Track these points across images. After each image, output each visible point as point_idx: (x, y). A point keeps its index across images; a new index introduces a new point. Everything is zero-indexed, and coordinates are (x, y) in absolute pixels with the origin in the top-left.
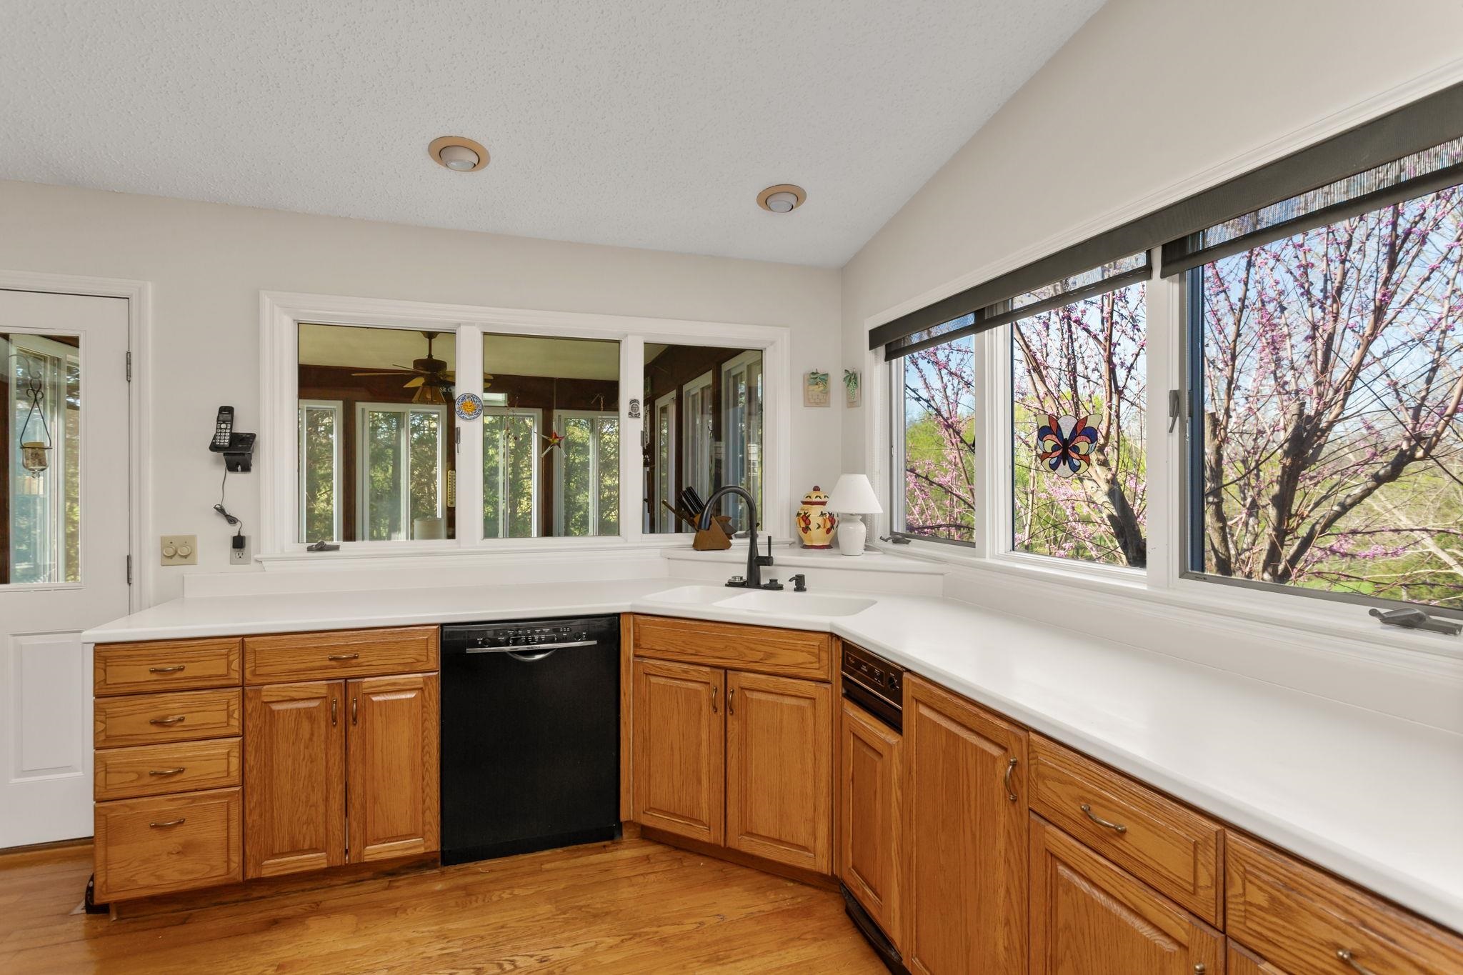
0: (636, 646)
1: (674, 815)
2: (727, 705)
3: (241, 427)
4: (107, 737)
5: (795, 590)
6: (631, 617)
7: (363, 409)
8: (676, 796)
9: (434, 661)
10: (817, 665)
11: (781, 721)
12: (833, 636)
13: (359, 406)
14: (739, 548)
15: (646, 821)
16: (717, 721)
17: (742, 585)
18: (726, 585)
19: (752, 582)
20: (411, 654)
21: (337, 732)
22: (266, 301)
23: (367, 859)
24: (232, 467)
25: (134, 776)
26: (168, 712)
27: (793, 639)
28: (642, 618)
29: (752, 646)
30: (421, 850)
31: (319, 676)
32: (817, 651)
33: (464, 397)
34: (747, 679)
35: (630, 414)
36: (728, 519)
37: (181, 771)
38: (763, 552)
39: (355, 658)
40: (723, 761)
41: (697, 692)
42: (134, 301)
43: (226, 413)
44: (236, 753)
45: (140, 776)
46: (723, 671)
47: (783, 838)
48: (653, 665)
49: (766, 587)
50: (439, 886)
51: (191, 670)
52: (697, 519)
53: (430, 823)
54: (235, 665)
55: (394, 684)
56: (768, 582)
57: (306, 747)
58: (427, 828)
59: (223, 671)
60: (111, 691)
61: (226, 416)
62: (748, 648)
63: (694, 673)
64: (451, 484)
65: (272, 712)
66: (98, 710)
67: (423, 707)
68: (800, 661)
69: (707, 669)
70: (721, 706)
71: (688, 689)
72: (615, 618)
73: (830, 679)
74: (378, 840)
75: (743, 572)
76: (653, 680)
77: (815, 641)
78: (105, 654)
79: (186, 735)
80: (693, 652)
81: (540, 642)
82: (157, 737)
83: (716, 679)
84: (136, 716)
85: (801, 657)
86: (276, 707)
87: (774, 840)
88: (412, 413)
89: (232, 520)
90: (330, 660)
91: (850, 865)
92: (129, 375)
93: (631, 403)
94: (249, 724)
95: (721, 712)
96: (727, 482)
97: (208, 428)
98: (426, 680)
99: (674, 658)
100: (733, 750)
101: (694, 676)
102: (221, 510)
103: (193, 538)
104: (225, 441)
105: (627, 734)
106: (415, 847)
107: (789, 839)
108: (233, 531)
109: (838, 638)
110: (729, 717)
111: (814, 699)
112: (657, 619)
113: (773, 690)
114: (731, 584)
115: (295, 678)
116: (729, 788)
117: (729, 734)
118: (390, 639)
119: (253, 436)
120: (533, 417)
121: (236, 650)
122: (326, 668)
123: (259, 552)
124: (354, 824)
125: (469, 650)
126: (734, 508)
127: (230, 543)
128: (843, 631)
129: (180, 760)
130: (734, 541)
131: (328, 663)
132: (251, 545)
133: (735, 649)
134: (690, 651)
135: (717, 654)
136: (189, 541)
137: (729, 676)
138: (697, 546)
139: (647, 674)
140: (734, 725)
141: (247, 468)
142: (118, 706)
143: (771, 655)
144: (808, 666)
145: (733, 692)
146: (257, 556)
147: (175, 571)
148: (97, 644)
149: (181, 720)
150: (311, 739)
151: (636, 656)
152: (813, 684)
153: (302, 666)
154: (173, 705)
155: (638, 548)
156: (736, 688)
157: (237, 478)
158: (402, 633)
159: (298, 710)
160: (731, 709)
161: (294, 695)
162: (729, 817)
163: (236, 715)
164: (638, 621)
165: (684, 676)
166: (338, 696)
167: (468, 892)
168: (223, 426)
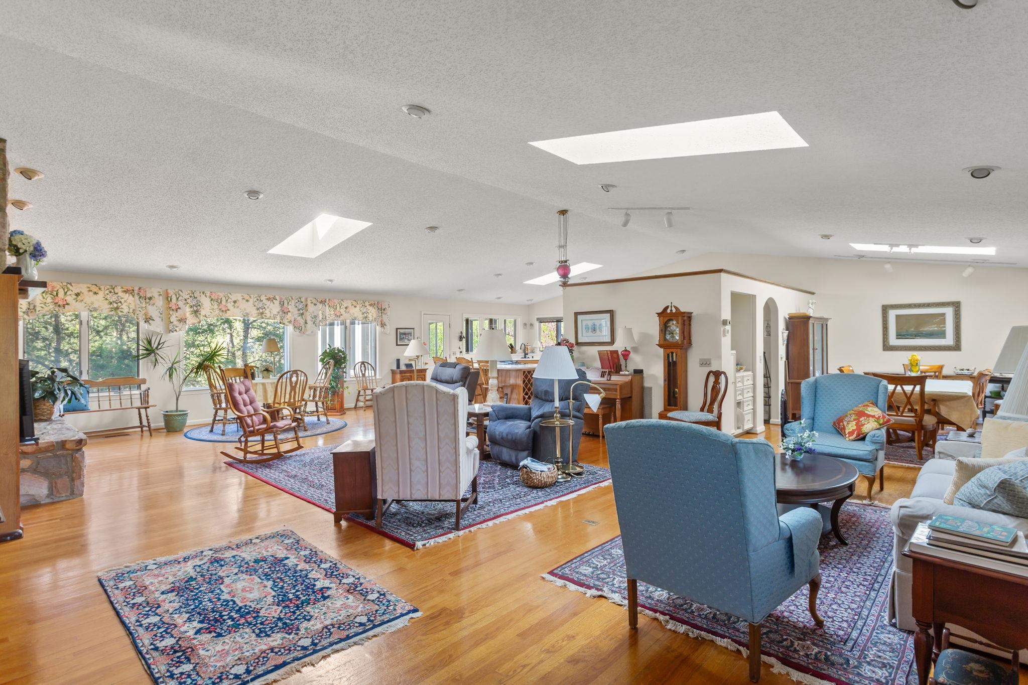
24: (460, 341)
42: (450, 316)
102: (459, 347)
108: (460, 350)
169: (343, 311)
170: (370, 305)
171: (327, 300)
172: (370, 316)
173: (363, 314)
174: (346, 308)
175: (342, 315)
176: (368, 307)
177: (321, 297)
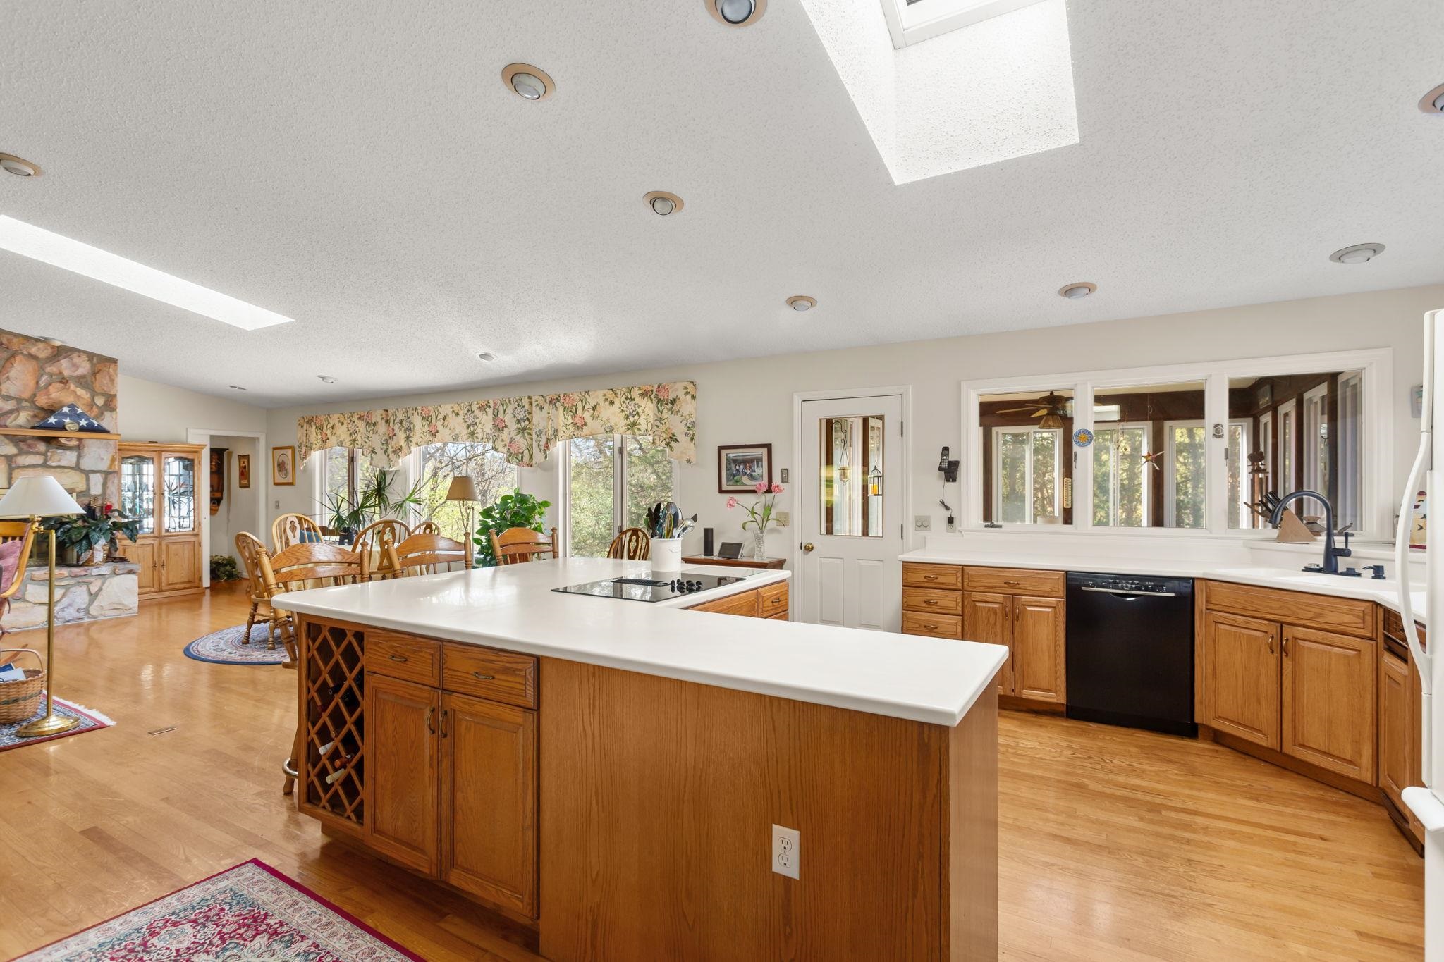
0: (1207, 602)
1: (1239, 724)
2: (1283, 649)
3: (952, 458)
4: (908, 605)
5: (1373, 578)
6: (1204, 582)
7: (997, 432)
8: (1240, 710)
9: (1062, 592)
10: (1361, 626)
11: (1330, 666)
12: (1377, 605)
13: (995, 430)
14: (1316, 543)
15: (1216, 725)
16: (1273, 660)
17: (1320, 570)
18: (1303, 570)
19: (1329, 567)
20: (1048, 587)
21: (1008, 623)
22: (964, 385)
23: (1024, 696)
24: (947, 480)
25: (917, 626)
26: (931, 598)
27: (1340, 604)
28: (1212, 582)
29: (1304, 607)
30: (1055, 700)
31: (999, 591)
32: (1361, 615)
33: (1080, 432)
34: (1299, 632)
35: (1214, 435)
37: (936, 628)
38: (1339, 546)
39: (1018, 584)
40: (1279, 689)
41: (1256, 638)
42: (904, 396)
43: (946, 450)
44: (960, 624)
45: (920, 627)
46: (1279, 624)
47: (1332, 752)
48: (1221, 616)
49: (1342, 574)
50: (1065, 724)
51: (941, 579)
53: (1060, 686)
54: (960, 579)
55: (1039, 602)
56: (1345, 570)
57: (993, 628)
58: (1058, 688)
59: (954, 582)
60: (909, 584)
61: (946, 452)
62: (1300, 609)
63: (1255, 624)
64: (1070, 490)
65: (976, 606)
66: (904, 592)
67: (1056, 617)
68: (1346, 621)
69: (1266, 622)
70: (1277, 650)
71: (1250, 635)
72: (1190, 581)
73: (1374, 636)
74: (1030, 688)
75: (1320, 562)
76: (1221, 627)
77: (1362, 606)
78: (907, 567)
79: (939, 611)
80: (1254, 609)
81: (1132, 589)
82: (928, 609)
83: (1274, 629)
84: (919, 597)
85: (1346, 619)
86: (978, 604)
87: (1323, 752)
88: (1035, 434)
89: (947, 508)
90: (1005, 583)
91: (1386, 773)
92: (902, 434)
93: (1215, 427)
94: (966, 611)
95: (1277, 654)
96: (1309, 487)
97: (937, 458)
98: (1057, 603)
99: (1239, 612)
101: (1253, 625)
102: (943, 503)
103: (929, 517)
104: (945, 465)
105: (1201, 663)
106: (1051, 698)
107: (1336, 753)
108: (948, 514)
109: (1381, 605)
110: (1284, 659)
111: (1360, 651)
112: (1224, 584)
113: (1323, 641)
114: (1308, 570)
115: (987, 590)
116: (1284, 709)
117: (1284, 671)
118: (1036, 576)
119: (958, 462)
120: (1143, 429)
121: (960, 572)
122: (1003, 587)
123: (960, 526)
124: (1017, 675)
125: (1084, 588)
127: (946, 520)
128: (1385, 601)
129: (935, 622)
131: (1003, 585)
132: (956, 521)
133: (1289, 609)
134: (1251, 608)
135: (1276, 612)
136: (927, 519)
137: (1284, 628)
138: (1280, 539)
139: (1216, 622)
140: (1287, 664)
141: (954, 480)
142: (911, 591)
143: (1321, 615)
144: (1354, 625)
145: (1287, 640)
146: (960, 528)
147: (923, 533)
148: (903, 562)
149: (937, 603)
150: (995, 624)
151: (1208, 609)
152: (1359, 640)
153: (990, 584)
154: (934, 595)
155: (1222, 538)
156: (1290, 638)
157: (950, 485)
158: (1043, 573)
159: (989, 607)
160: (1285, 652)
161: (987, 599)
162: (1284, 732)
163: (960, 605)
164: (1210, 585)
165: (1245, 625)
166: (1009, 604)
167: (1084, 731)
168: (945, 457)
169: (587, 415)
170: (642, 395)
171: (562, 396)
172: (642, 421)
173: (627, 417)
174: (594, 408)
175: (585, 424)
176: (637, 400)
177: (551, 392)
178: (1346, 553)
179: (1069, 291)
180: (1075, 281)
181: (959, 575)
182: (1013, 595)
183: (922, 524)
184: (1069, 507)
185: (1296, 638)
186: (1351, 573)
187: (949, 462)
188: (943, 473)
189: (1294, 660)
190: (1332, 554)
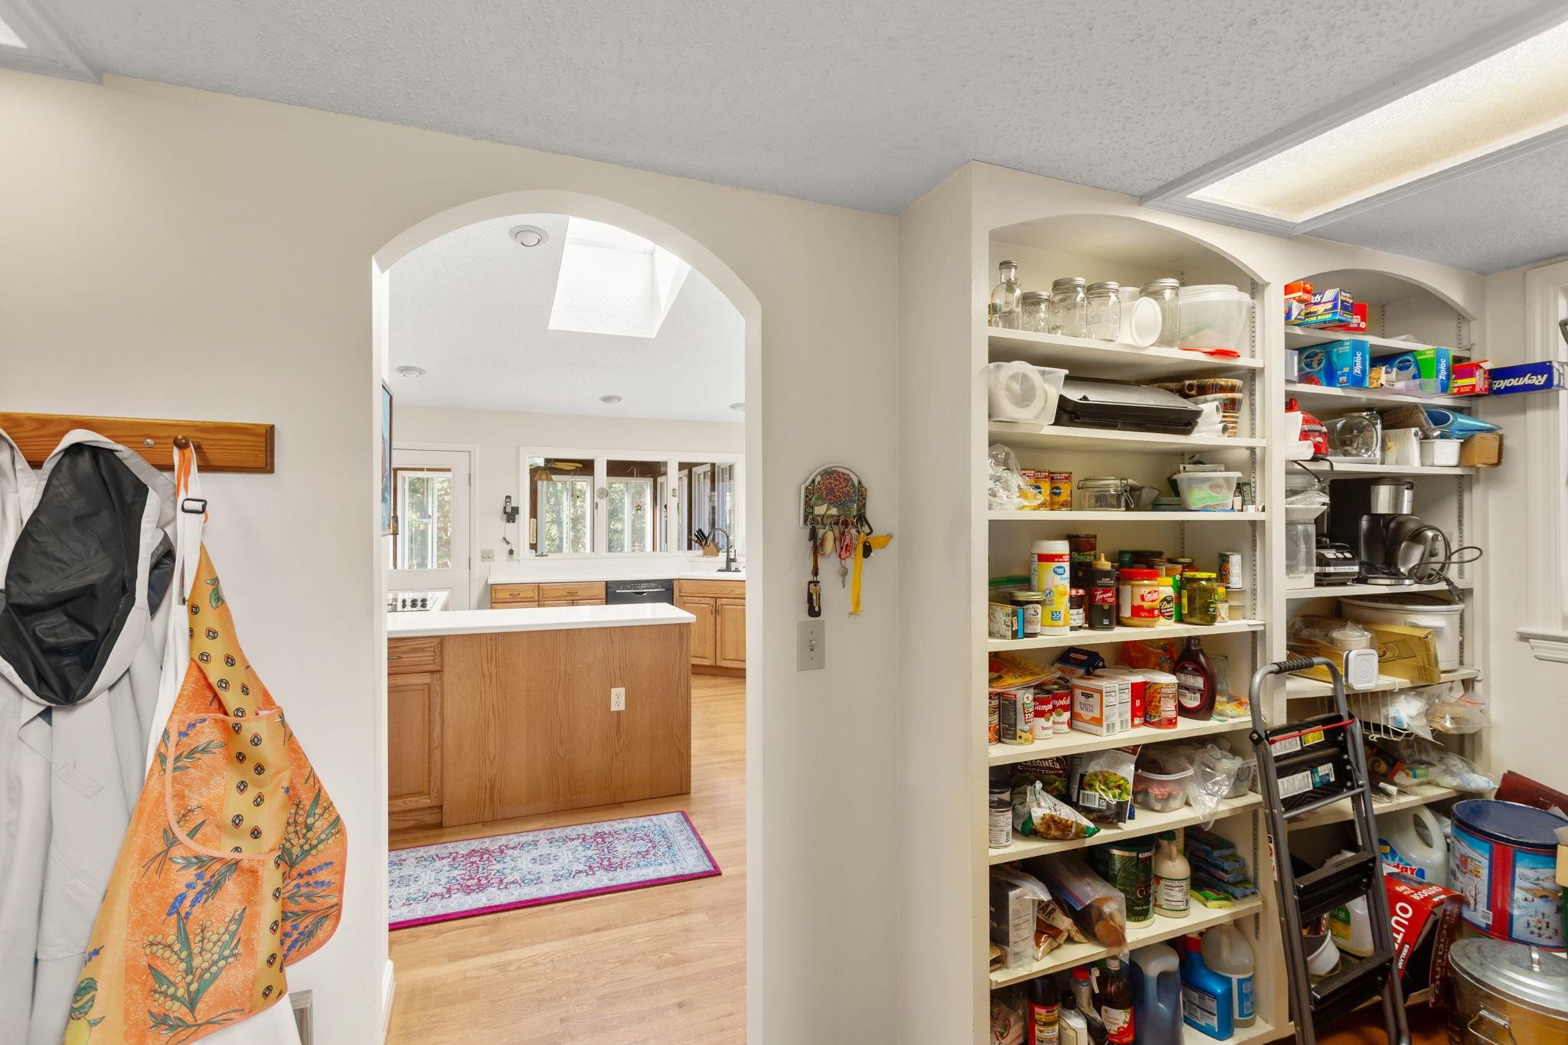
0: (680, 592)
1: (697, 657)
2: (716, 611)
3: (513, 503)
6: (678, 580)
8: (697, 649)
9: (604, 595)
14: (723, 556)
16: (712, 618)
17: (723, 571)
18: (717, 571)
19: (728, 569)
20: (595, 592)
22: (522, 450)
24: (508, 521)
28: (683, 580)
29: (726, 588)
31: (564, 599)
34: (724, 601)
35: (672, 495)
36: (718, 543)
38: (732, 557)
39: (577, 592)
40: (715, 633)
41: (705, 608)
42: (472, 453)
43: (509, 498)
46: (715, 597)
47: (737, 658)
48: (688, 599)
49: (733, 571)
51: (523, 595)
52: (704, 543)
54: (536, 594)
56: (734, 569)
59: (533, 596)
61: (508, 500)
62: (724, 589)
63: (704, 601)
69: (709, 598)
70: (714, 612)
71: (701, 607)
72: (671, 581)
75: (724, 565)
76: (687, 605)
78: (496, 588)
80: (703, 592)
81: (643, 589)
83: (712, 602)
87: (734, 660)
89: (508, 543)
90: (568, 593)
93: (673, 490)
95: (714, 615)
97: (504, 503)
99: (696, 595)
100: (718, 628)
102: (505, 539)
103: (493, 550)
104: (508, 509)
107: (739, 658)
108: (509, 548)
110: (717, 616)
112: (689, 581)
113: (734, 604)
114: (719, 571)
115: (555, 599)
116: (717, 644)
117: (717, 625)
118: (588, 586)
119: (518, 508)
121: (537, 588)
123: (517, 555)
125: (617, 591)
126: (721, 540)
127: (507, 553)
130: (720, 554)
131: (567, 595)
132: (514, 553)
133: (719, 589)
135: (713, 592)
136: (492, 551)
137: (717, 600)
138: (705, 554)
139: (685, 603)
140: (718, 619)
141: (514, 522)
143: (733, 591)
145: (717, 605)
146: (518, 558)
147: (487, 563)
148: (483, 583)
151: (681, 596)
153: (558, 595)
155: (676, 556)
156: (720, 605)
157: (511, 525)
160: (718, 613)
162: (717, 654)
164: (681, 581)
165: (699, 602)
168: (508, 504)
178: (734, 560)
179: (607, 399)
180: (610, 394)
181: (536, 591)
182: (573, 600)
183: (487, 556)
184: (535, 542)
185: (722, 605)
186: (737, 570)
187: (512, 508)
188: (506, 516)
189: (721, 616)
190: (729, 561)
